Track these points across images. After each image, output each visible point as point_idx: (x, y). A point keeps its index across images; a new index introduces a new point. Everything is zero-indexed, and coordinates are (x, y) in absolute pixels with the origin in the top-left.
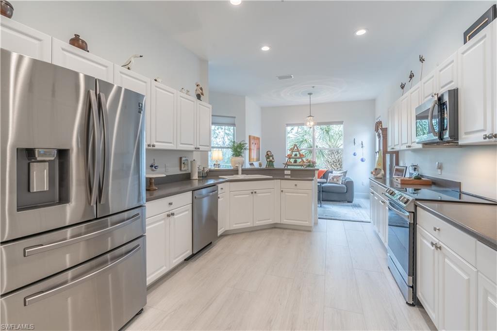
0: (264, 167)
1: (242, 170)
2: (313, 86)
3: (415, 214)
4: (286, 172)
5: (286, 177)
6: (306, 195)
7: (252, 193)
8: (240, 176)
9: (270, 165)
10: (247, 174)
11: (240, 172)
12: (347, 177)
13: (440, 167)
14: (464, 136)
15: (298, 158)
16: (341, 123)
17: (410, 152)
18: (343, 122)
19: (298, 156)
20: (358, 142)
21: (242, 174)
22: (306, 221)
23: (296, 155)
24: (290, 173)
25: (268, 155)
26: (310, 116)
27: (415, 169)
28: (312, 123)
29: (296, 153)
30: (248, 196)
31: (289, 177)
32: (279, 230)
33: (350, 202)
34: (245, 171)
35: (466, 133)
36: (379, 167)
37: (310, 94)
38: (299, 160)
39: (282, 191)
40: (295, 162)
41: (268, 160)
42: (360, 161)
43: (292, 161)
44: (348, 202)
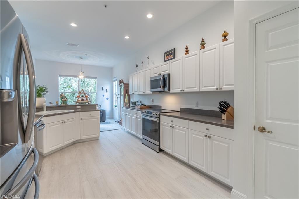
0: (60, 104)
1: (47, 108)
2: (86, 54)
3: (160, 118)
4: (77, 107)
5: (77, 110)
6: (96, 119)
7: (62, 123)
8: (46, 112)
9: (64, 103)
10: (50, 111)
11: (45, 109)
12: (101, 108)
13: (153, 101)
14: (172, 90)
15: (84, 98)
16: (96, 78)
17: (137, 95)
18: (96, 77)
19: (84, 96)
20: (105, 89)
21: (47, 110)
22: (96, 134)
23: (83, 96)
24: (80, 108)
25: (61, 96)
26: (81, 72)
27: (140, 102)
28: (82, 77)
29: (83, 95)
30: (59, 125)
31: (80, 110)
32: (78, 144)
33: (104, 121)
34: (49, 108)
35: (173, 89)
36: (127, 102)
37: (81, 58)
38: (85, 99)
39: (81, 119)
40: (83, 100)
41: (63, 100)
42: (106, 99)
43: (80, 99)
44: (103, 122)
